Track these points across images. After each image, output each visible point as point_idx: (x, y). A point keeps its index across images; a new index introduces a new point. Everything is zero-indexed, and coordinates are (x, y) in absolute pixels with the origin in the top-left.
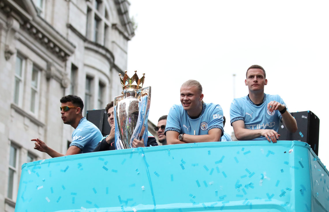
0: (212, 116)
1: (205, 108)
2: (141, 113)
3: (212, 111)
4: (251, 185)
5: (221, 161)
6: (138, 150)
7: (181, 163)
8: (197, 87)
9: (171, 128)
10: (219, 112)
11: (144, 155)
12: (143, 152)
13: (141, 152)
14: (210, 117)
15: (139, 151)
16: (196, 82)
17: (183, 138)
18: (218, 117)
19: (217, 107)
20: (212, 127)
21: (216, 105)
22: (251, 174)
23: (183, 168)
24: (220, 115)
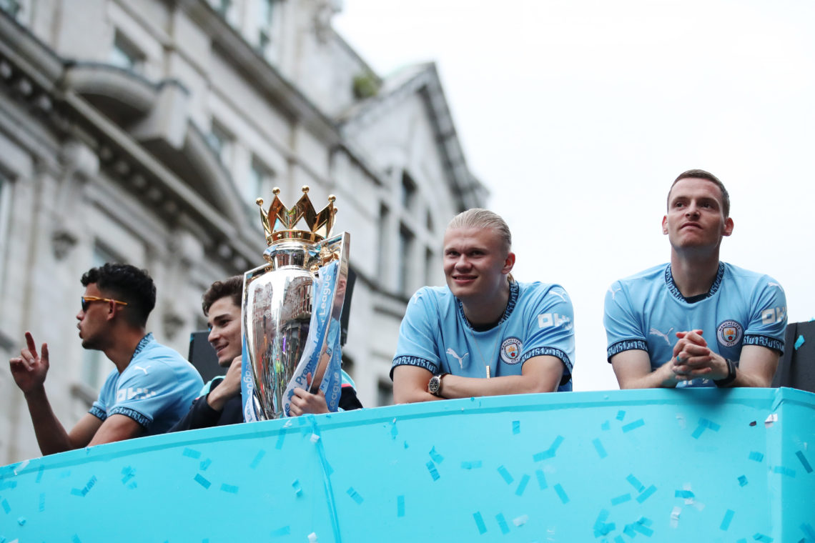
0: (536, 319)
1: (517, 297)
2: (317, 313)
3: (537, 303)
4: (643, 525)
5: (551, 453)
6: (302, 422)
7: (429, 459)
8: (495, 230)
9: (409, 358)
10: (559, 305)
11: (317, 437)
12: (316, 429)
13: (309, 431)
14: (530, 323)
15: (304, 426)
16: (491, 216)
17: (441, 388)
18: (554, 323)
19: (551, 292)
20: (533, 352)
21: (551, 285)
22: (643, 492)
23: (436, 476)
24: (560, 317)
